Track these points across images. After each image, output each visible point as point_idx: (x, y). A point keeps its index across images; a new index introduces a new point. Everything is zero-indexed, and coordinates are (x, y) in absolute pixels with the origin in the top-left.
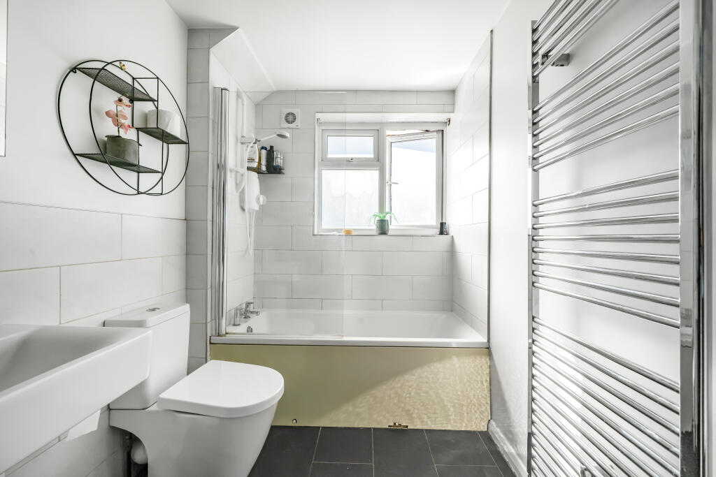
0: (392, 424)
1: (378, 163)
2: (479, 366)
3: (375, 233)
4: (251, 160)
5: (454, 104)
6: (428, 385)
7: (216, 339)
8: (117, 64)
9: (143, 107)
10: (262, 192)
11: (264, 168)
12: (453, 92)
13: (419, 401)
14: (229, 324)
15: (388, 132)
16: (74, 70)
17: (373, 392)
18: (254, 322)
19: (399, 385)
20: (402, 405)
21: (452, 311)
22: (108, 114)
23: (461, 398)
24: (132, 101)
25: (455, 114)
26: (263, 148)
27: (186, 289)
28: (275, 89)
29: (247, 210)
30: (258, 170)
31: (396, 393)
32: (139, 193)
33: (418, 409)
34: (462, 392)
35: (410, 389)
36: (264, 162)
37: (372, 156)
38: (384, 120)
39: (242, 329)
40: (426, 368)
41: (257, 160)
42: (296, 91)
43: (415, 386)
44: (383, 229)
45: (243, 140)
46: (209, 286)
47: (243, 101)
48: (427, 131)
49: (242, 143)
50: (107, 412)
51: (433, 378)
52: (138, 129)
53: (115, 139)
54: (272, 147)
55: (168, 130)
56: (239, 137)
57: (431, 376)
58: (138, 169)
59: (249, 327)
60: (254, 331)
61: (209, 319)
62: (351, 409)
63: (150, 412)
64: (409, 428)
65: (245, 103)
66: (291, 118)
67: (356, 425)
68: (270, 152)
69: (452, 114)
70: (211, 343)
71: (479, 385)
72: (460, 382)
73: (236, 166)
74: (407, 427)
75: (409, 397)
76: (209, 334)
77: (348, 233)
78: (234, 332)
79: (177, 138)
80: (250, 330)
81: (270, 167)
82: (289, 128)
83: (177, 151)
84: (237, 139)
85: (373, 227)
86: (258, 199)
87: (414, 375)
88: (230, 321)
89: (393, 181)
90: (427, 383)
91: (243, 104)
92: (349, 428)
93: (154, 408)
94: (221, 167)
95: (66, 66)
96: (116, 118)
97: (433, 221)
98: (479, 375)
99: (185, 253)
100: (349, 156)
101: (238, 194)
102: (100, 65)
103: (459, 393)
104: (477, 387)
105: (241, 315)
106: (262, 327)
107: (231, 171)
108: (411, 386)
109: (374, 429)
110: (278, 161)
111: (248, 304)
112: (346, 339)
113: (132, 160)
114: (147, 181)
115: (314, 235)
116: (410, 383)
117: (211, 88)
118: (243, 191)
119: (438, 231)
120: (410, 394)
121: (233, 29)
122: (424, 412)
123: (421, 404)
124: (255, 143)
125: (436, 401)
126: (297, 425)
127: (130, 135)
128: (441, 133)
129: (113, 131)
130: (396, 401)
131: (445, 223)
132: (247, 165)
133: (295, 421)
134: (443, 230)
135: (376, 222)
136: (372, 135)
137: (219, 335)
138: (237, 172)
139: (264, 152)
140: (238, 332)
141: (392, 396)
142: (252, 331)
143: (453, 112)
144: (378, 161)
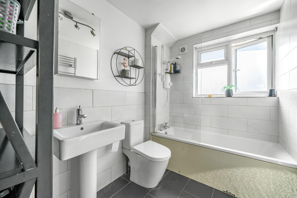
0: (225, 191)
1: (227, 61)
2: (290, 179)
3: (225, 96)
4: (167, 69)
5: (279, 18)
6: (248, 178)
7: (153, 134)
8: (125, 48)
9: (132, 59)
10: (171, 81)
11: (172, 72)
12: (278, 11)
13: (242, 185)
14: (159, 130)
15: (233, 45)
16: (114, 54)
17: (215, 172)
18: (168, 130)
19: (230, 173)
20: (232, 183)
21: (278, 142)
22: (122, 63)
23: (274, 193)
24: (129, 58)
25: (280, 23)
26: (172, 64)
27: (145, 115)
28: (176, 40)
29: (165, 88)
30: (170, 73)
31: (228, 176)
32: (130, 85)
33: (242, 189)
34: (275, 190)
35: (237, 177)
36: (172, 70)
37: (223, 58)
38: (229, 40)
39: (163, 132)
40: (247, 169)
41: (169, 69)
42: (185, 38)
43: (240, 176)
44: (229, 94)
45: (164, 63)
46: (151, 115)
47: (164, 48)
48: (260, 38)
49: (164, 64)
50: (122, 148)
51: (252, 175)
52: (130, 66)
53: (124, 70)
54: (175, 63)
55: (138, 65)
56: (163, 61)
57: (251, 174)
58: (130, 78)
59: (166, 132)
60: (168, 134)
61: (151, 127)
62: (203, 176)
63: (131, 151)
64: (235, 196)
65: (165, 49)
66: (183, 50)
67: (206, 184)
68: (175, 65)
69: (278, 24)
70: (152, 135)
71: (290, 191)
72: (273, 184)
73: (162, 73)
74: (234, 195)
75: (236, 181)
76: (151, 132)
77: (210, 97)
78: (160, 133)
79: (141, 67)
80: (166, 133)
81: (175, 71)
82: (182, 54)
83: (141, 70)
84: (162, 63)
85: (224, 93)
86: (170, 84)
87: (239, 170)
88: (159, 128)
89: (237, 69)
90: (248, 177)
91: (164, 49)
92: (202, 184)
93: (132, 150)
94: (155, 74)
95: (113, 53)
96: (124, 64)
97: (266, 89)
98: (290, 184)
99: (144, 103)
100: (210, 61)
101: (162, 83)
102: (119, 50)
103: (272, 190)
104: (288, 192)
105: (163, 127)
106: (171, 133)
107: (159, 75)
108: (237, 176)
109: (215, 189)
110: (178, 68)
111: (166, 124)
112: (201, 143)
113: (127, 76)
114: (133, 81)
115: (193, 97)
116: (237, 174)
117: (152, 47)
118: (164, 82)
119: (268, 94)
120: (237, 179)
121: (158, 24)
122: (246, 192)
123: (244, 187)
124: (168, 63)
125: (254, 189)
126: (180, 174)
127: (128, 68)
128: (271, 37)
129: (123, 68)
130: (228, 180)
131: (274, 90)
132: (165, 71)
133: (179, 172)
134: (272, 93)
135: (225, 90)
136: (223, 48)
137: (154, 133)
138: (161, 75)
139: (172, 65)
140: (162, 133)
141: (226, 177)
142: (167, 134)
143: (279, 23)
144: (227, 60)
